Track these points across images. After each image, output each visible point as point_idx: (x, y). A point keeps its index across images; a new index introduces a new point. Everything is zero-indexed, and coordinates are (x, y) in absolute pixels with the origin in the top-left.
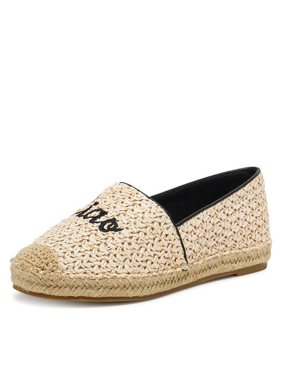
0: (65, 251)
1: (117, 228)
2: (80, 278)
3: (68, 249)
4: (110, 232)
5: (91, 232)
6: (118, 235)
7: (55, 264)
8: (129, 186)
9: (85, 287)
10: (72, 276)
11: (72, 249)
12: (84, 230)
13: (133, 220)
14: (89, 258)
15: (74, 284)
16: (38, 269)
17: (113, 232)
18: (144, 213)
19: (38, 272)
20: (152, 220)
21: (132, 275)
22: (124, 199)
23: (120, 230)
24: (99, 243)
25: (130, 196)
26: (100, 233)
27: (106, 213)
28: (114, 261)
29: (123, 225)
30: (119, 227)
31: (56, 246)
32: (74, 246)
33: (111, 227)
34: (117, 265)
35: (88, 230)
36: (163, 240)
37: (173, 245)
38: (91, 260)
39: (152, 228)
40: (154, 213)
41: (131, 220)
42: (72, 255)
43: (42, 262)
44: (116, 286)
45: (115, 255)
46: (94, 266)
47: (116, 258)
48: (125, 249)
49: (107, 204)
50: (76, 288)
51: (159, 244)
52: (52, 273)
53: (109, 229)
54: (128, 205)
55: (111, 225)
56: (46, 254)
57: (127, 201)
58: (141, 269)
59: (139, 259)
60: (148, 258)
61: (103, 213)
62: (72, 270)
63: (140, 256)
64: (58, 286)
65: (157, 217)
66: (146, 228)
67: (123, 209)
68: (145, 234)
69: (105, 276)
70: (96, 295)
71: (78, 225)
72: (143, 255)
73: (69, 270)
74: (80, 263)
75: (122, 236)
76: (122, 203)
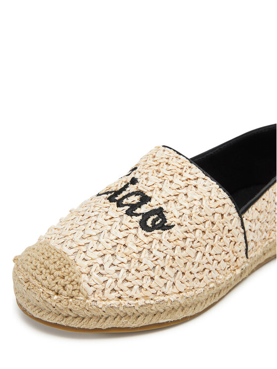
0: (91, 264)
1: (166, 224)
2: (112, 307)
3: (95, 261)
4: (156, 231)
5: (130, 231)
6: (167, 236)
7: (76, 287)
8: (178, 155)
9: (118, 317)
10: (100, 304)
11: (100, 261)
12: (118, 228)
13: (187, 212)
14: (125, 276)
15: (103, 314)
16: (51, 293)
17: (160, 231)
18: (201, 199)
19: (50, 297)
20: (213, 211)
21: (184, 294)
22: (172, 175)
23: (170, 227)
24: (140, 249)
25: (180, 171)
26: (141, 232)
27: (149, 199)
28: (161, 277)
29: (174, 219)
30: (168, 222)
31: (78, 255)
32: (104, 255)
33: (156, 223)
34: (165, 281)
35: (124, 227)
36: (224, 238)
37: (235, 243)
38: (130, 277)
39: (212, 223)
40: (215, 201)
41: (184, 211)
42: (102, 272)
43: (57, 283)
44: (162, 311)
45: (163, 268)
46: (133, 287)
47: (164, 273)
48: (176, 258)
49: (149, 183)
50: (106, 318)
51: (220, 244)
52: (71, 300)
53: (154, 227)
54: (178, 186)
55: (157, 219)
56: (63, 269)
57: (177, 180)
58: (196, 284)
59: (194, 270)
60: (206, 266)
61: (145, 199)
62: (101, 295)
63: (196, 265)
64: (78, 316)
65: (219, 206)
66: (204, 222)
67: (172, 193)
68: (204, 232)
69: (148, 302)
70: (133, 325)
71: (110, 217)
72: (199, 264)
73: (96, 295)
74: (114, 284)
75: (172, 238)
76: (171, 182)
